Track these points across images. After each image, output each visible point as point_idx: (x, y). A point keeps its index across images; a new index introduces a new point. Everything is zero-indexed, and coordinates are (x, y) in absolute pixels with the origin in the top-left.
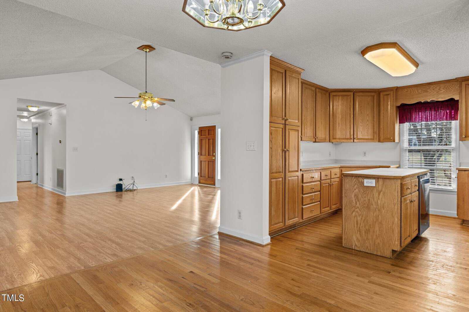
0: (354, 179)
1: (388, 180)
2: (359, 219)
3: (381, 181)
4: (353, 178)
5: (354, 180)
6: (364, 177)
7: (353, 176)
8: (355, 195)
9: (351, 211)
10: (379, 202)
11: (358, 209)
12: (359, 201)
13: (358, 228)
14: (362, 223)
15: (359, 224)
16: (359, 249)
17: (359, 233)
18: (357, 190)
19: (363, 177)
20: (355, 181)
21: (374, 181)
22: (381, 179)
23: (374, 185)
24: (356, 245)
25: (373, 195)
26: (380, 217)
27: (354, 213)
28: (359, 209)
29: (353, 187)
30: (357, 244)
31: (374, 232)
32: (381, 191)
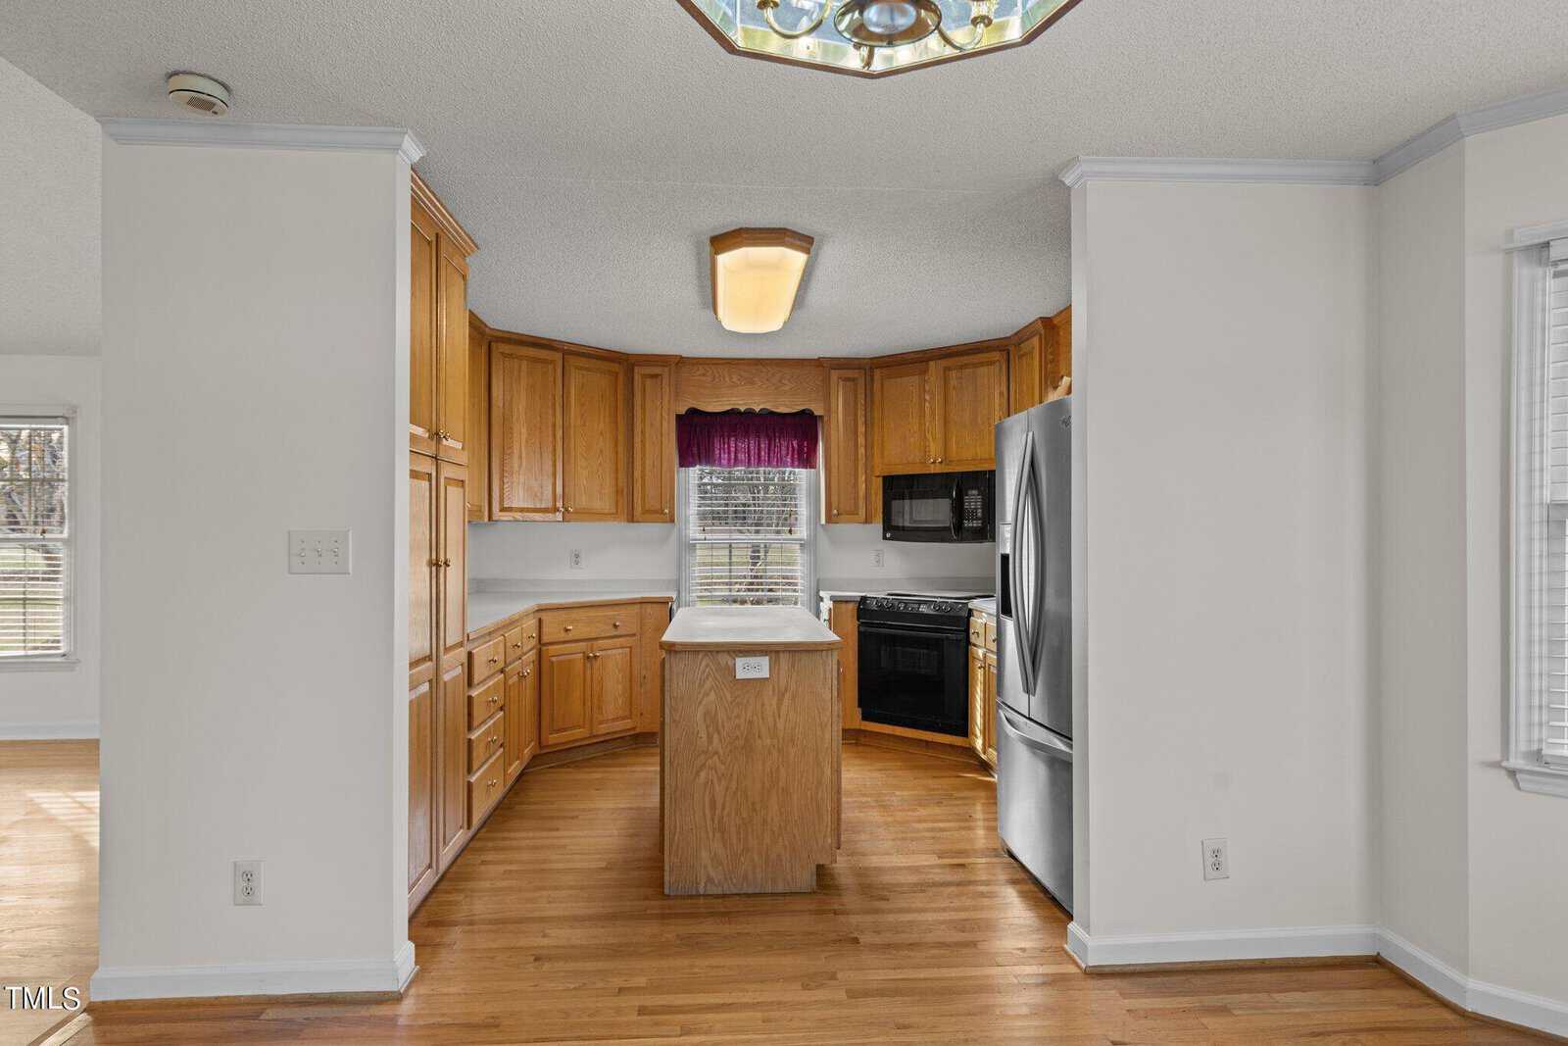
0: (702, 659)
1: (804, 657)
2: (719, 789)
3: (784, 659)
4: (700, 656)
5: (704, 663)
6: (734, 652)
7: (698, 651)
8: (706, 714)
9: (694, 770)
10: (780, 725)
11: (716, 758)
12: (719, 733)
13: (716, 822)
14: (727, 804)
15: (719, 806)
16: (720, 892)
17: (718, 835)
18: (712, 695)
19: (732, 653)
20: (707, 666)
21: (765, 661)
22: (787, 655)
23: (767, 675)
24: (710, 880)
25: (763, 705)
26: (782, 770)
27: (703, 774)
28: (719, 758)
29: (701, 686)
30: (712, 874)
31: (765, 822)
32: (786, 690)
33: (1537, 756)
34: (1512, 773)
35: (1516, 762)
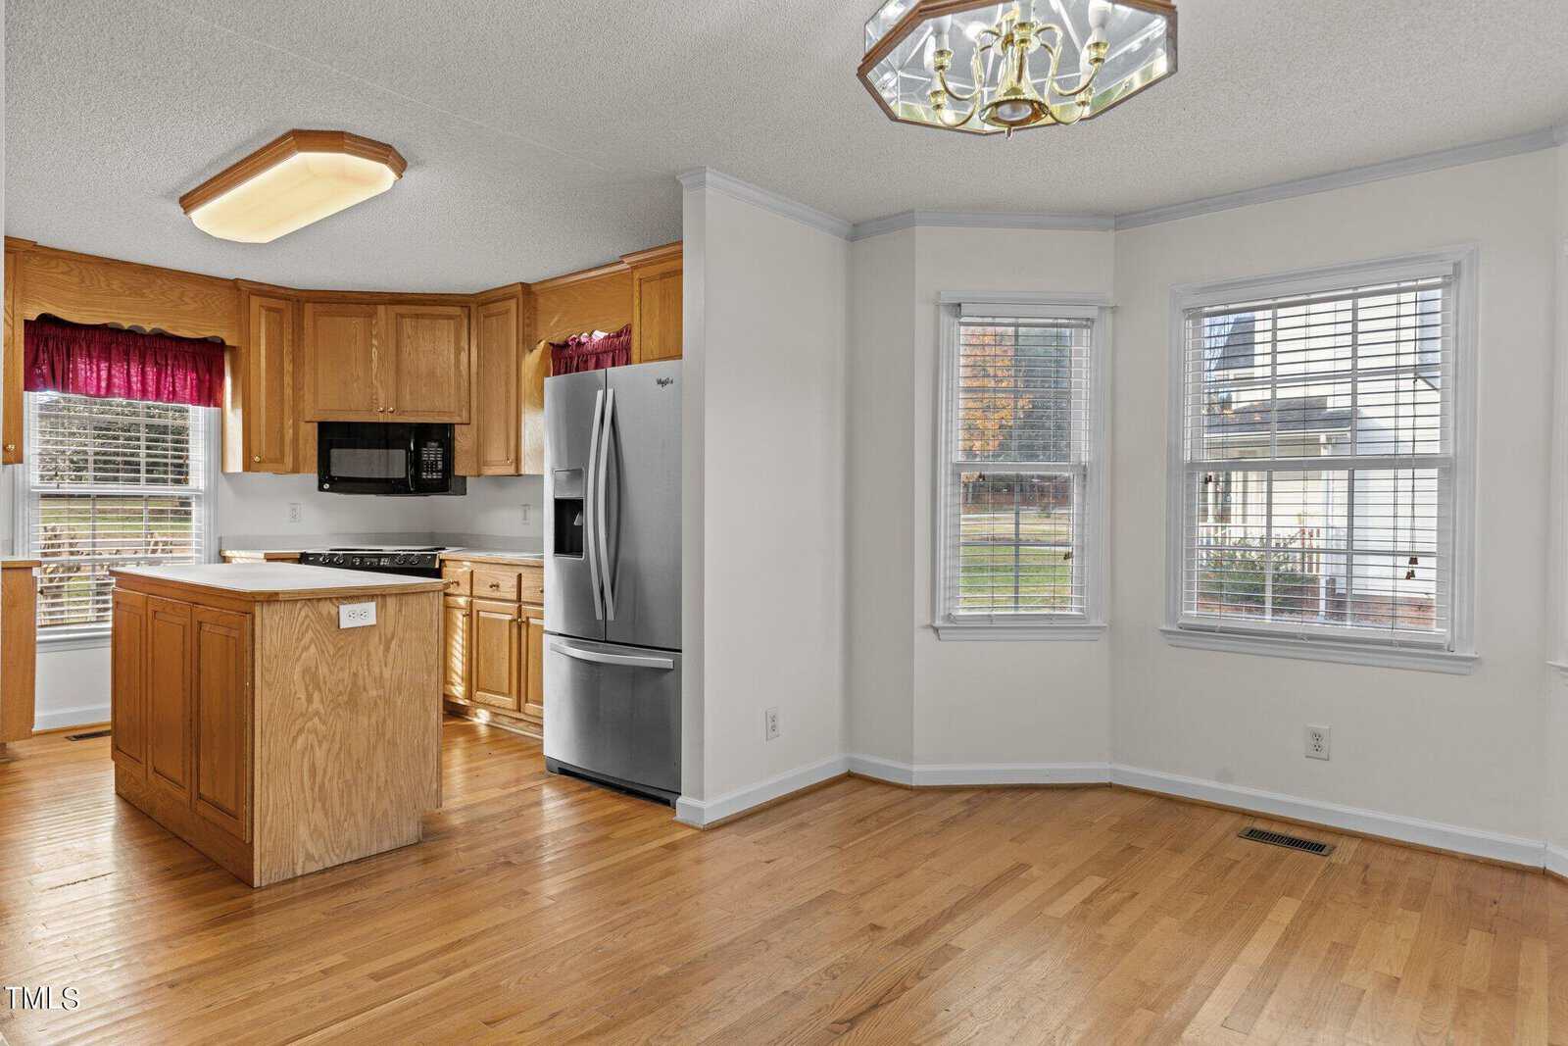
0: (300, 609)
1: (412, 600)
2: (320, 754)
3: (391, 602)
4: (299, 605)
5: (303, 613)
6: (337, 598)
7: (297, 600)
8: (305, 671)
9: (291, 736)
10: (387, 674)
11: (316, 720)
12: (320, 690)
13: (317, 789)
14: (329, 769)
15: (320, 773)
16: (320, 867)
17: (319, 805)
18: (313, 649)
19: (334, 601)
20: (307, 616)
21: (371, 607)
22: (394, 599)
23: (374, 622)
24: (309, 857)
25: (369, 655)
26: (389, 722)
27: (301, 741)
28: (320, 719)
29: (299, 640)
30: (312, 850)
31: (370, 778)
32: (393, 638)
33: (949, 617)
34: (936, 630)
35: (938, 623)
